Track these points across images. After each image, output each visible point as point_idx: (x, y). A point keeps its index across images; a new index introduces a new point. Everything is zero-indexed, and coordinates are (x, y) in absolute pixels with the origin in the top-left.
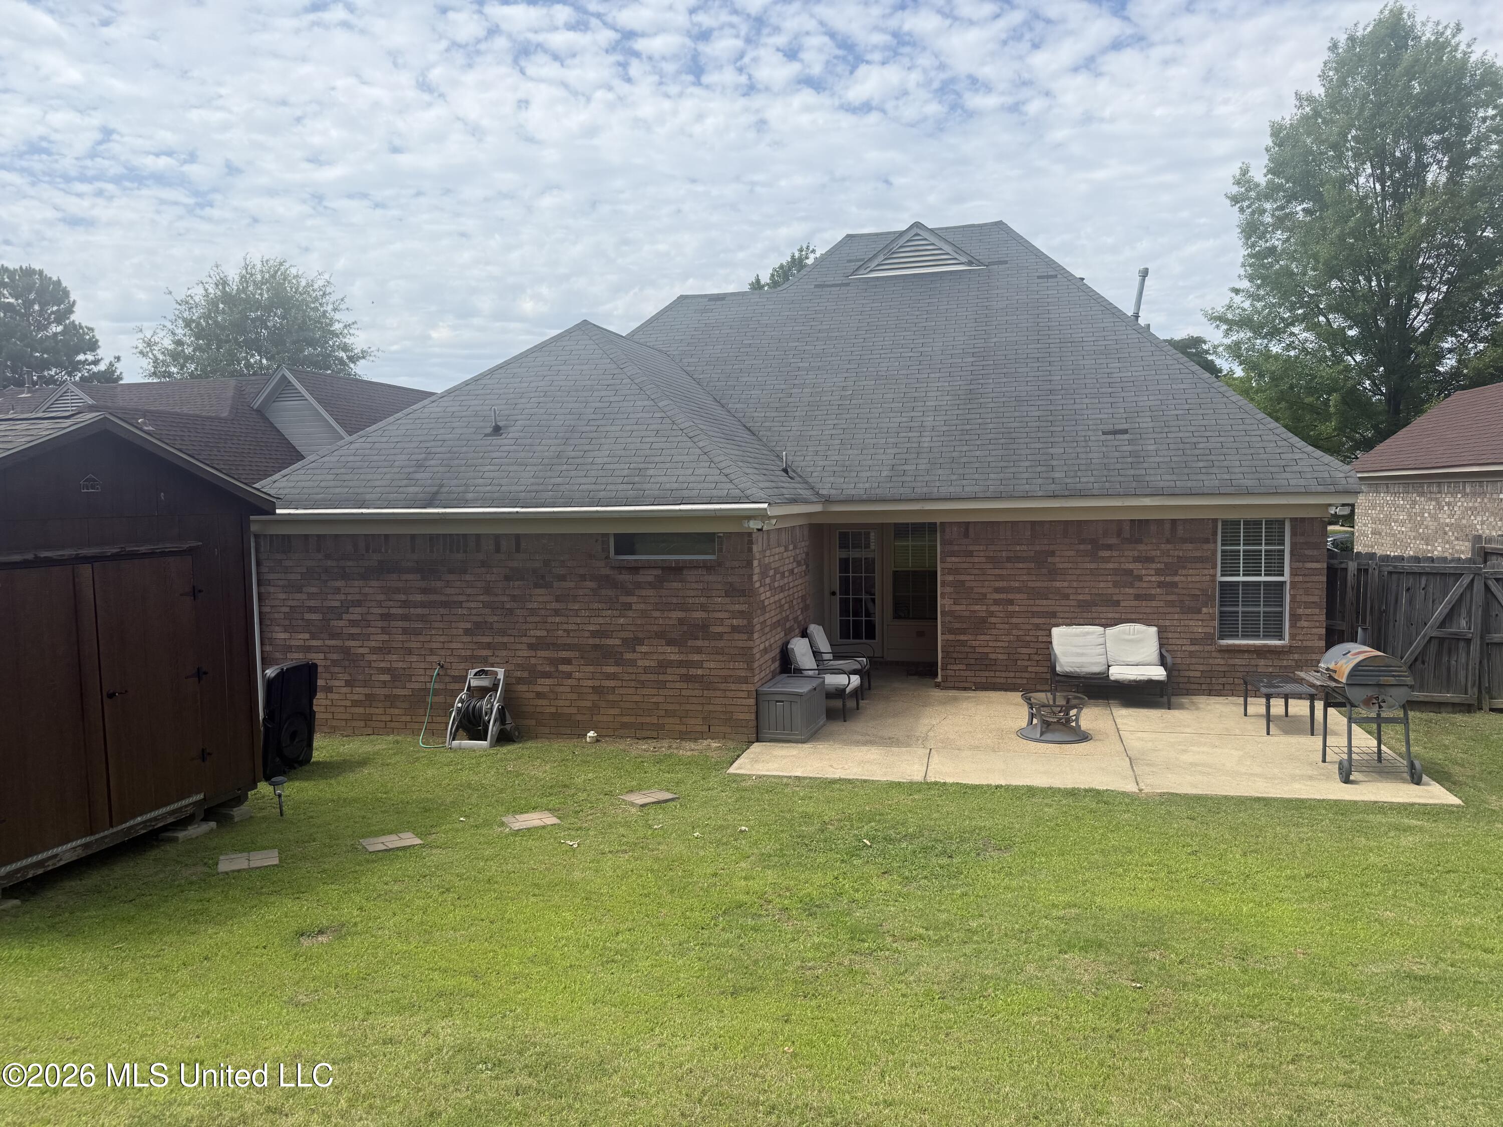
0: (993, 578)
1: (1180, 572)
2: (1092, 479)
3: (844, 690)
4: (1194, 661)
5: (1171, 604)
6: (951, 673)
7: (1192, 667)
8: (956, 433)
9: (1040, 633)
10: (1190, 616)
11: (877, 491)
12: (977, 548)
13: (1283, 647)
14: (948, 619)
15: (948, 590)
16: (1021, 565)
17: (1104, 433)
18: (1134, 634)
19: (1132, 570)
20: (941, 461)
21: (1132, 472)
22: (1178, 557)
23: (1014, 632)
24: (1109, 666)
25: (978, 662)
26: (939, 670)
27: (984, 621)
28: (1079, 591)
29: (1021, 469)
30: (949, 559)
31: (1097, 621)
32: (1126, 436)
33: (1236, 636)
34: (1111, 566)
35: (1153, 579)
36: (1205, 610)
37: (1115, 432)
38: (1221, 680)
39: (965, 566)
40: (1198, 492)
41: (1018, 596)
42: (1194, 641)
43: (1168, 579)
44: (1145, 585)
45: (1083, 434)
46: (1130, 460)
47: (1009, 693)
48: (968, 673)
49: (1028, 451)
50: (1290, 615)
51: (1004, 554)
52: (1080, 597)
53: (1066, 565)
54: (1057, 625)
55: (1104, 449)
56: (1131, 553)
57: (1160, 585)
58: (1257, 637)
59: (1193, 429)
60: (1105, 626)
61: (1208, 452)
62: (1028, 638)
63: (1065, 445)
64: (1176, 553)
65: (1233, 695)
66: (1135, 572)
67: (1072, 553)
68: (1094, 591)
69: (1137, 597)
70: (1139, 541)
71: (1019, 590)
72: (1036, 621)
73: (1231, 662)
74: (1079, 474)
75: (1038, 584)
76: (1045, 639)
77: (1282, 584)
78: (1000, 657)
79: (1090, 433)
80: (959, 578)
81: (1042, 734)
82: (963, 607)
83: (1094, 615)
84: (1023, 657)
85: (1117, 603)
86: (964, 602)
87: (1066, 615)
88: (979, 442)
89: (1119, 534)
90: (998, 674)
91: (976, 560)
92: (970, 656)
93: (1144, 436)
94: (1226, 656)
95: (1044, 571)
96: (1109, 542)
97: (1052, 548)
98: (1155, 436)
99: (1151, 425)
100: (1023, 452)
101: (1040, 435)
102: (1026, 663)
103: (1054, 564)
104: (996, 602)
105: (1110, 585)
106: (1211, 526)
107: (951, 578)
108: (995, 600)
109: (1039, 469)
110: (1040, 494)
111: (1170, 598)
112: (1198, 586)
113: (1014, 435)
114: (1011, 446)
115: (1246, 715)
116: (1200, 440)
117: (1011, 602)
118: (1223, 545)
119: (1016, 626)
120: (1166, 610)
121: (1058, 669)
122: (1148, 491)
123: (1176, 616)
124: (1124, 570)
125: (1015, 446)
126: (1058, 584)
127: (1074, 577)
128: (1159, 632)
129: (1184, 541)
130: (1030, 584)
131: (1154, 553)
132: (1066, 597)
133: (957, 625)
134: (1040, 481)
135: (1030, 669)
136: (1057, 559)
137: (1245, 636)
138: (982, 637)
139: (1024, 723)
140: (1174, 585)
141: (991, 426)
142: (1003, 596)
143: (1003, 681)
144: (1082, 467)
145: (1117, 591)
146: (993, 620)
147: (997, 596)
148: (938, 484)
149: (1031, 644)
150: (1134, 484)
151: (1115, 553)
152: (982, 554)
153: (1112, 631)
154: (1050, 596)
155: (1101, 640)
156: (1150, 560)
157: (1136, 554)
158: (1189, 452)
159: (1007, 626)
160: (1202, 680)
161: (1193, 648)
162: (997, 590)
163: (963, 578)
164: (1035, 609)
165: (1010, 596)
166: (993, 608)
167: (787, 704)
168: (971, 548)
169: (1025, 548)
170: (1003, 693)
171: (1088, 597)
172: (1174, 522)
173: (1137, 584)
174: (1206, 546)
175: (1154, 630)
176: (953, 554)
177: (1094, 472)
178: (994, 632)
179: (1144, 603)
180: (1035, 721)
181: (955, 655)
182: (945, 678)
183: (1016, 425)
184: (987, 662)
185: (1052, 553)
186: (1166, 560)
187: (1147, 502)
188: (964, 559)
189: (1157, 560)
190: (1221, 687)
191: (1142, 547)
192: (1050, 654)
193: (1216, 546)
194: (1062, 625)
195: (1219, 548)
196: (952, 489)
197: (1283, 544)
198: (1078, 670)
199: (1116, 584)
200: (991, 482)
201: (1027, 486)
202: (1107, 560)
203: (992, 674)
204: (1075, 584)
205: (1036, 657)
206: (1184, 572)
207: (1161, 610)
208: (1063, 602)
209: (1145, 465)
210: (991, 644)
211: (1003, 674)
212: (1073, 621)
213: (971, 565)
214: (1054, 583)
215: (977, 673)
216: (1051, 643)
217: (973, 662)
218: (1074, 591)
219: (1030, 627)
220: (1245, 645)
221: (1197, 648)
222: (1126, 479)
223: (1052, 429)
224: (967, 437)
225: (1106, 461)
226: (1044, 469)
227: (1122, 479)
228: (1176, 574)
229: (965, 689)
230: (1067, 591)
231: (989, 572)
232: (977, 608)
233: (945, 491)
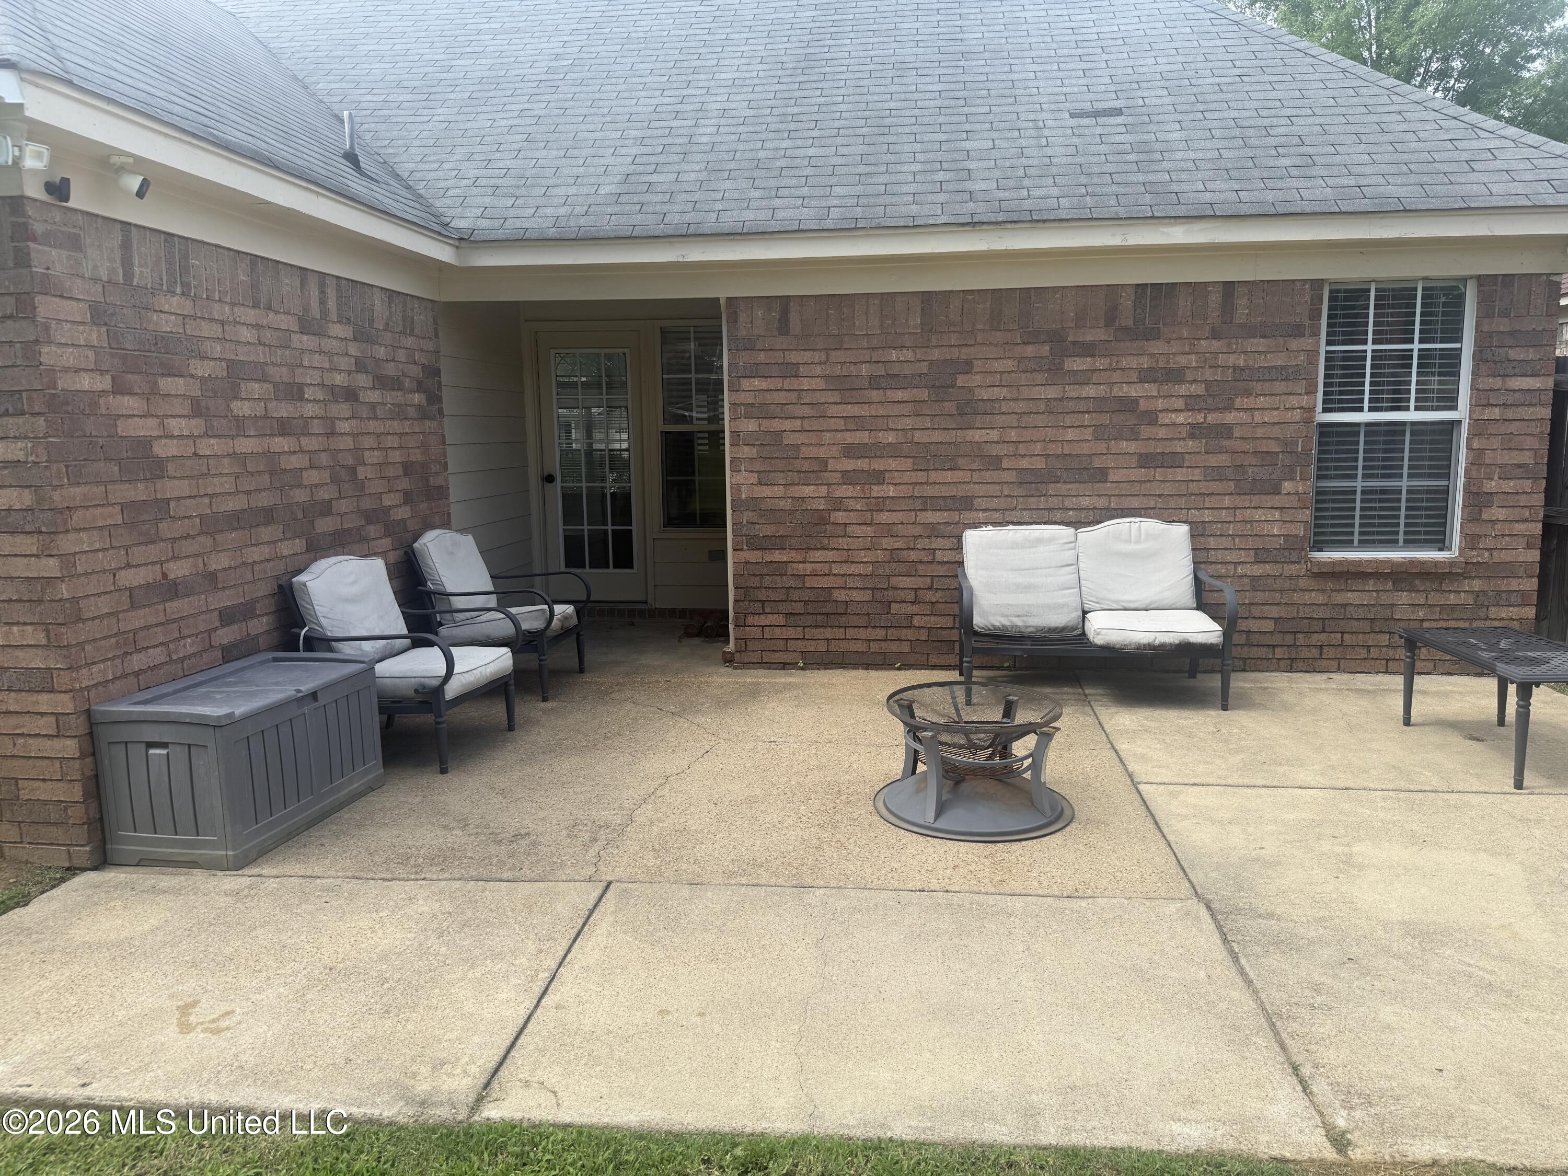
0: (841, 424)
1: (1238, 402)
2: (1055, 192)
3: (439, 690)
4: (1260, 597)
5: (1216, 474)
6: (756, 633)
7: (1256, 611)
8: (769, 119)
9: (939, 543)
10: (1256, 500)
11: (582, 221)
12: (807, 356)
13: (1452, 563)
14: (746, 517)
15: (747, 452)
16: (900, 395)
17: (1073, 115)
18: (1138, 542)
19: (1135, 401)
20: (732, 165)
21: (1141, 178)
22: (1235, 368)
23: (886, 543)
24: (1085, 613)
25: (810, 608)
26: (731, 627)
27: (822, 519)
28: (1022, 450)
29: (901, 178)
30: (746, 383)
31: (1058, 516)
32: (1120, 120)
33: (1347, 544)
34: (1090, 391)
35: (1181, 418)
36: (1287, 486)
37: (1097, 114)
38: (1316, 639)
39: (781, 397)
40: (1292, 210)
41: (893, 464)
42: (1262, 556)
43: (1212, 418)
44: (1162, 433)
45: (1032, 117)
46: (1132, 157)
47: (873, 673)
48: (790, 633)
49: (918, 147)
50: (1467, 491)
51: (864, 370)
52: (1024, 464)
53: (996, 393)
54: (975, 525)
55: (1076, 140)
56: (1133, 362)
57: (1195, 431)
58: (1392, 543)
59: (1256, 104)
60: (1077, 524)
61: (1296, 140)
62: (913, 556)
63: (995, 135)
64: (1232, 360)
65: (1339, 670)
66: (1143, 405)
67: (1010, 364)
68: (1057, 449)
69: (1146, 461)
70: (1153, 334)
71: (894, 451)
72: (930, 517)
73: (1339, 598)
74: (1027, 182)
75: (937, 437)
76: (948, 556)
77: (1454, 425)
78: (856, 596)
79: (1044, 116)
80: (766, 424)
81: (941, 810)
82: (778, 491)
83: (1054, 502)
84: (902, 595)
85: (1102, 475)
86: (779, 478)
87: (994, 503)
88: (815, 133)
89: (1110, 318)
90: (851, 633)
91: (805, 384)
92: (795, 595)
93: (1155, 118)
94: (1330, 585)
95: (950, 407)
96: (1089, 338)
97: (965, 353)
98: (1180, 117)
99: (1168, 100)
100: (907, 148)
101: (941, 119)
102: (910, 609)
103: (970, 389)
104: (848, 478)
105: (1088, 434)
106: (1308, 298)
107: (752, 425)
108: (844, 473)
109: (940, 176)
110: (942, 220)
111: (1213, 461)
112: (1276, 432)
113: (888, 121)
114: (881, 139)
115: (1407, 722)
116: (1275, 121)
117: (878, 477)
118: (1329, 343)
119: (889, 530)
120: (1204, 487)
121: (979, 621)
122: (1181, 210)
123: (1227, 501)
124: (1119, 399)
125: (891, 139)
126: (977, 436)
127: (1013, 420)
128: (1193, 536)
129: (1250, 331)
130: (920, 437)
131: (1182, 361)
132: (995, 463)
133: (769, 531)
134: (942, 197)
135: (916, 621)
136: (977, 379)
137: (1365, 543)
138: (819, 555)
139: (896, 764)
140: (1226, 431)
141: (843, 107)
142: (862, 464)
143: (860, 647)
144: (1032, 171)
145: (1101, 447)
146: (840, 517)
147: (849, 465)
148: (719, 206)
149: (920, 567)
150: (1148, 198)
151: (1101, 363)
152: (818, 370)
153: (1091, 536)
154: (961, 462)
155: (1069, 556)
156: (1174, 376)
157: (1145, 362)
158: (1255, 142)
159: (869, 530)
160: (1277, 639)
161: (1258, 570)
162: (850, 451)
163: (776, 425)
164: (929, 491)
165: (878, 465)
166: (842, 491)
167: (179, 754)
168: (794, 357)
169: (908, 355)
170: (861, 673)
171: (1040, 464)
172: (1229, 287)
173: (1146, 431)
174: (1294, 344)
175: (1181, 531)
176: (755, 372)
177: (1058, 179)
178: (843, 543)
179: (1159, 474)
180: (921, 767)
181: (762, 595)
182: (743, 643)
183: (892, 105)
184: (829, 608)
185: (967, 367)
186: (1209, 375)
187: (1178, 235)
188: (778, 383)
189: (1189, 376)
190: (1315, 652)
191: (1157, 347)
192: (960, 589)
193: (1318, 342)
194: (986, 524)
195: (1323, 348)
196: (749, 215)
197: (1459, 340)
198: (1019, 622)
199: (1100, 433)
200: (835, 202)
201: (914, 207)
202: (1082, 379)
203: (839, 633)
204: (1013, 435)
205: (930, 596)
206: (1247, 402)
207: (1193, 487)
208: (988, 476)
209: (1166, 165)
210: (836, 569)
211: (863, 634)
212: (1008, 516)
213: (793, 397)
214: (971, 432)
215: (809, 633)
216: (961, 564)
217: (799, 607)
218: (1010, 449)
219: (918, 531)
220: (1370, 562)
221: (1268, 569)
222: (1128, 190)
223: (966, 110)
224: (792, 126)
225: (1082, 160)
226: (949, 176)
227: (1122, 190)
228: (1229, 408)
229: (784, 666)
230: (995, 450)
231: (833, 410)
232: (808, 491)
233: (731, 219)
